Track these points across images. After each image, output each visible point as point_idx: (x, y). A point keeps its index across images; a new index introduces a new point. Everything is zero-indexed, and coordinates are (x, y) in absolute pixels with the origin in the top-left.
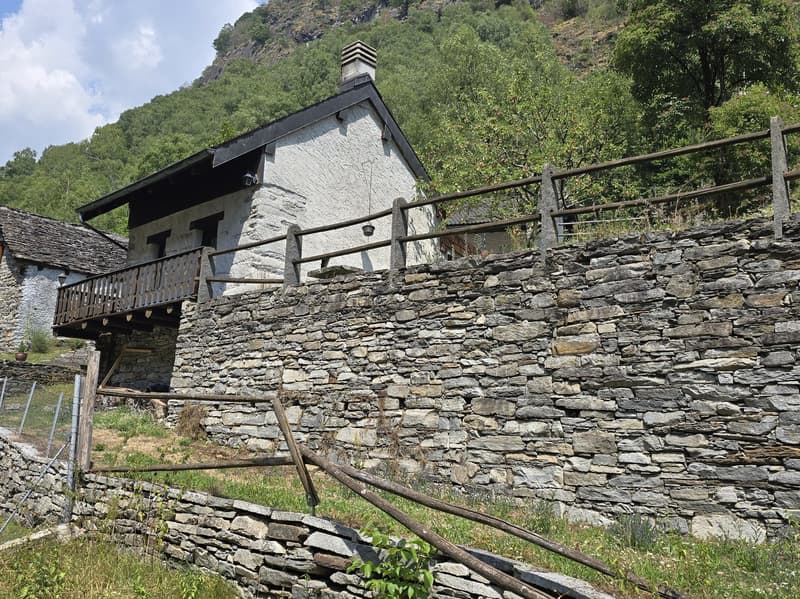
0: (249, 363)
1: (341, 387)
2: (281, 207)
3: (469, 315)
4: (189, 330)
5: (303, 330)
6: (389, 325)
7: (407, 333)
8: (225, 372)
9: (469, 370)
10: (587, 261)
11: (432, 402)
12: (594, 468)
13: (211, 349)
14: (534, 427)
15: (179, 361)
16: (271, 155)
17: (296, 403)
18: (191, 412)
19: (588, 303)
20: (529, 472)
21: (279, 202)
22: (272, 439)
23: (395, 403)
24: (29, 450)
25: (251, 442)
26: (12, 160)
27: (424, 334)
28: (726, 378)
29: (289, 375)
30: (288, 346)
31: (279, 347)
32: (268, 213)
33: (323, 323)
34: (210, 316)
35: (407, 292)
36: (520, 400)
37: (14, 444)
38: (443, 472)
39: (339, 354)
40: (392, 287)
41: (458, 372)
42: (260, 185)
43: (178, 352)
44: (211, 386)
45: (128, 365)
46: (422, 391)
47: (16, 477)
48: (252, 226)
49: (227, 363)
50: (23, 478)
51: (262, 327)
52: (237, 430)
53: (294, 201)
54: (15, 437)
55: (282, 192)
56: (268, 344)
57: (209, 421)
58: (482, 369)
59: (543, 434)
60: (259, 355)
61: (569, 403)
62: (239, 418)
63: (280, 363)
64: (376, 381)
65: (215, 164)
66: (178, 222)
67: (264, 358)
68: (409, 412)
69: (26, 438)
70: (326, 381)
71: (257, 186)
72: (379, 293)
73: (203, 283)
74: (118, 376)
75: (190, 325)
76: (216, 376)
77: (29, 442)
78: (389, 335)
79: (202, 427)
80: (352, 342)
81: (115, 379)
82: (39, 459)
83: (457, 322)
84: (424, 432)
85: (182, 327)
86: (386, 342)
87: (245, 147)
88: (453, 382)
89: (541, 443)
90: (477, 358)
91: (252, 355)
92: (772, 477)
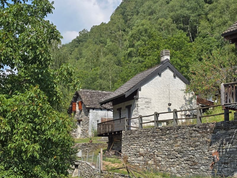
0: (134, 147)
1: (148, 152)
2: (144, 103)
3: (165, 138)
4: (124, 138)
5: (142, 140)
6: (155, 140)
7: (157, 141)
8: (131, 148)
9: (165, 149)
10: (178, 129)
11: (161, 155)
12: (179, 167)
13: (128, 143)
14: (173, 160)
15: (123, 145)
16: (140, 90)
17: (142, 156)
18: (125, 158)
19: (178, 137)
20: (172, 168)
21: (144, 102)
22: (139, 163)
23: (156, 156)
24: (94, 167)
25: (136, 164)
26: (78, 36)
27: (159, 142)
28: (192, 151)
29: (141, 149)
30: (140, 143)
31: (139, 143)
32: (141, 105)
33: (145, 138)
34: (127, 135)
35: (157, 133)
36: (171, 155)
37: (91, 166)
38: (162, 169)
39: (148, 145)
40: (155, 132)
41: (164, 150)
42: (138, 99)
43: (122, 143)
44: (129, 152)
45: (116, 144)
46: (159, 153)
47: (92, 173)
48: (137, 109)
49: (131, 146)
50: (93, 173)
51: (136, 139)
52: (133, 161)
53: (148, 101)
54: (91, 164)
55: (145, 99)
56: (137, 142)
57: (129, 159)
58: (167, 149)
59: (174, 161)
60: (136, 145)
61: (176, 156)
62: (133, 159)
63: (139, 147)
64: (153, 151)
65: (126, 96)
66: (122, 105)
67: (137, 146)
68: (158, 158)
69: (93, 164)
70: (146, 151)
71: (137, 99)
72: (153, 133)
73: (126, 127)
74: (114, 147)
75: (124, 137)
76: (129, 149)
77: (94, 165)
78: (155, 142)
79: (128, 161)
80: (150, 143)
81: (114, 148)
82: (95, 169)
83: (164, 140)
84: (160, 161)
85: (122, 137)
86: (154, 143)
87: (133, 90)
88: (163, 152)
89: (173, 163)
90: (166, 147)
91: (135, 145)
92: (195, 167)
